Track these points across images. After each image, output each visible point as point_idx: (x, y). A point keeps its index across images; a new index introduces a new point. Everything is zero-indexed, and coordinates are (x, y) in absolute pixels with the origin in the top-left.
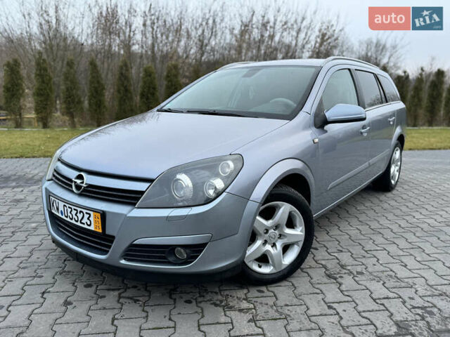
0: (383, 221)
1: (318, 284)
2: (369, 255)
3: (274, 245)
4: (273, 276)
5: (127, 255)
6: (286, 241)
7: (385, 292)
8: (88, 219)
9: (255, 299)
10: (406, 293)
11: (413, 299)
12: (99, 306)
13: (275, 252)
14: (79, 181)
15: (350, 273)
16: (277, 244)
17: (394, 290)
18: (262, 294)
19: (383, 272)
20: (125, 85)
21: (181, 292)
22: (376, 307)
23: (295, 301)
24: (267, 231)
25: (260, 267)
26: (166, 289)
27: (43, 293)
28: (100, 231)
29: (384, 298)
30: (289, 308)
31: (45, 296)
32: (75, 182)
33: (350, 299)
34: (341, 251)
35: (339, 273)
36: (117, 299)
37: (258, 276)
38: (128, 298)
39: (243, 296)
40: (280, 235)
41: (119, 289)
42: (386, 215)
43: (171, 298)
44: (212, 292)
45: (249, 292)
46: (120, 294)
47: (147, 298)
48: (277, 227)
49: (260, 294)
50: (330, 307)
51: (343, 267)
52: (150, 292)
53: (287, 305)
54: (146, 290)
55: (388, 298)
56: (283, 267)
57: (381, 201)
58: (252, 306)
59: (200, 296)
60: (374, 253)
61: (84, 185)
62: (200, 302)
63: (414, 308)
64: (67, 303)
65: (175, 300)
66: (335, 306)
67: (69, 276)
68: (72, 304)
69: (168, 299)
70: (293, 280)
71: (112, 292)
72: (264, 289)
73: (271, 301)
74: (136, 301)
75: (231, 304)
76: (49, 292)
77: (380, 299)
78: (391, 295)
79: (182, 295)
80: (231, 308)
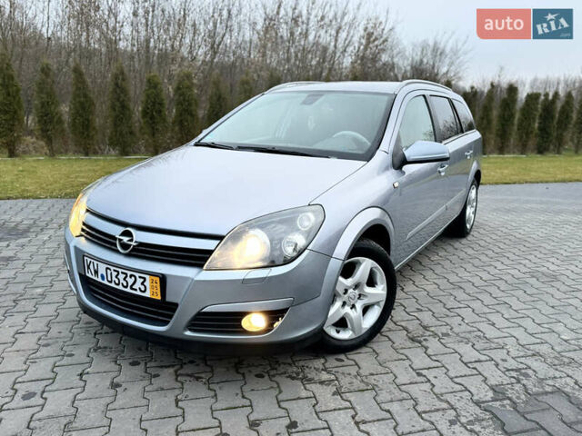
0: (462, 273)
1: (402, 348)
2: (452, 314)
3: (353, 307)
4: (354, 342)
5: (193, 325)
6: (365, 301)
7: (476, 355)
8: (142, 284)
9: (336, 369)
10: (498, 355)
11: (505, 361)
12: (155, 387)
13: (354, 314)
14: (125, 239)
15: (435, 335)
16: (357, 305)
17: (484, 352)
18: (343, 363)
19: (470, 332)
20: (121, 99)
21: (249, 366)
22: (469, 372)
23: (380, 369)
24: (346, 291)
25: (338, 332)
26: (229, 363)
27: (81, 375)
28: (159, 298)
29: (476, 362)
30: (375, 377)
31: (84, 377)
32: (120, 240)
33: (439, 364)
34: (421, 311)
35: (422, 336)
36: (174, 377)
37: (337, 343)
38: (188, 375)
39: (321, 367)
40: (360, 295)
41: (173, 366)
42: (464, 266)
43: (238, 373)
44: (285, 364)
45: (326, 361)
46: (176, 372)
47: (210, 375)
48: (356, 286)
49: (340, 364)
50: (419, 374)
51: (425, 328)
52: (211, 367)
53: (372, 374)
54: (206, 365)
55: (479, 361)
56: (364, 331)
57: (456, 249)
58: (333, 377)
59: (273, 369)
60: (458, 311)
61: (133, 244)
62: (274, 376)
63: (508, 370)
64: (115, 386)
65: (243, 374)
66: (424, 372)
67: (107, 353)
68: (121, 386)
69: (235, 374)
70: (374, 346)
71: (166, 370)
72: (342, 357)
73: (353, 370)
74: (197, 379)
75: (310, 376)
76: (88, 373)
77: (471, 363)
78: (483, 358)
79: (250, 369)
80: (310, 381)
